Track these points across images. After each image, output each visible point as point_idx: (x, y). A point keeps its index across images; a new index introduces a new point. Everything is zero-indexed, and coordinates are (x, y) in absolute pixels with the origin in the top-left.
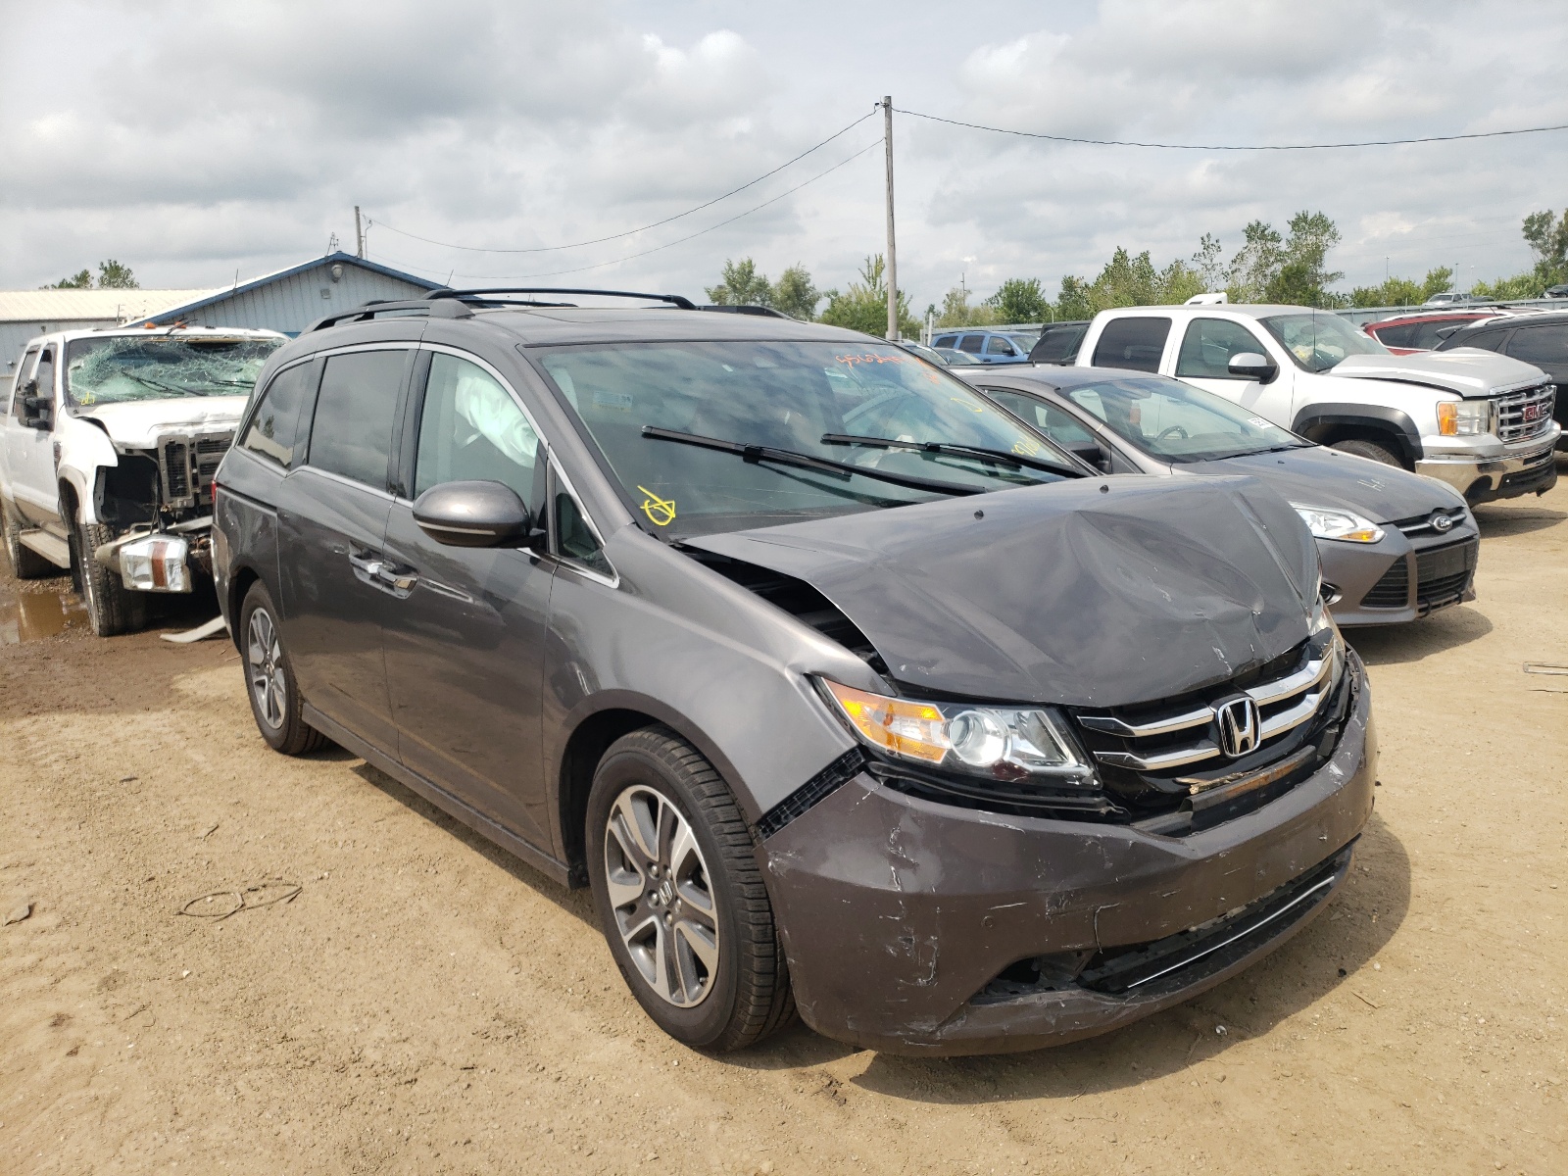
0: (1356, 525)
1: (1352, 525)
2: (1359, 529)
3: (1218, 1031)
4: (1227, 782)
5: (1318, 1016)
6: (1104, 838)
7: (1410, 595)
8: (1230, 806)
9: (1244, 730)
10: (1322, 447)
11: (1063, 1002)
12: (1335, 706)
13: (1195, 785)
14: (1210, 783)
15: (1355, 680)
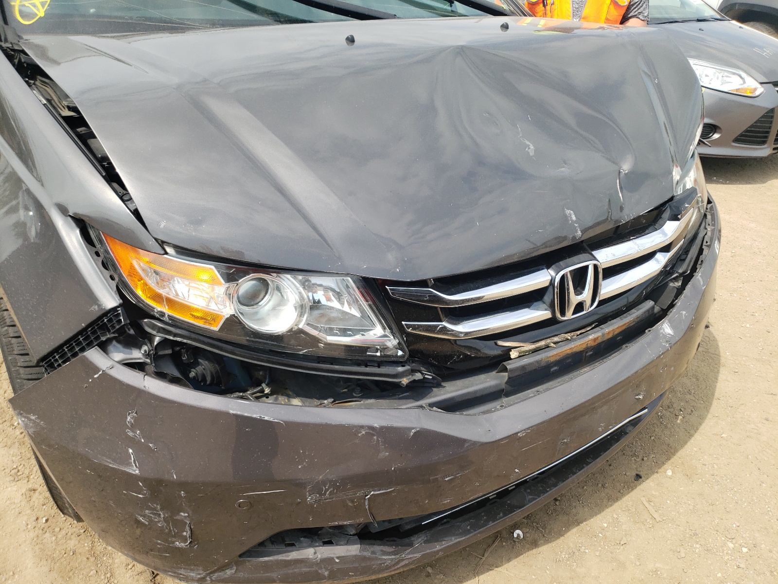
0: (744, 82)
1: (741, 81)
2: (745, 86)
3: (515, 535)
4: (552, 345)
5: (605, 525)
6: (382, 428)
7: (770, 137)
8: (552, 367)
9: (581, 293)
10: (734, 22)
11: (338, 558)
12: (684, 260)
13: (517, 349)
14: (532, 347)
15: (709, 234)
